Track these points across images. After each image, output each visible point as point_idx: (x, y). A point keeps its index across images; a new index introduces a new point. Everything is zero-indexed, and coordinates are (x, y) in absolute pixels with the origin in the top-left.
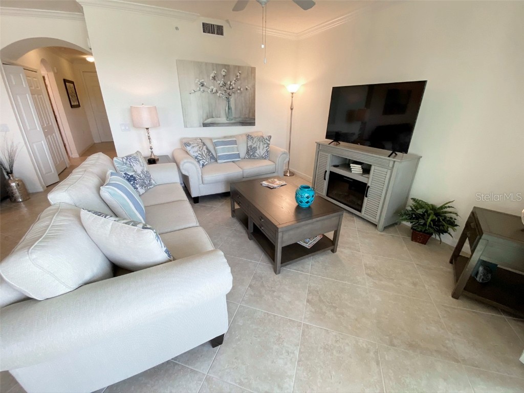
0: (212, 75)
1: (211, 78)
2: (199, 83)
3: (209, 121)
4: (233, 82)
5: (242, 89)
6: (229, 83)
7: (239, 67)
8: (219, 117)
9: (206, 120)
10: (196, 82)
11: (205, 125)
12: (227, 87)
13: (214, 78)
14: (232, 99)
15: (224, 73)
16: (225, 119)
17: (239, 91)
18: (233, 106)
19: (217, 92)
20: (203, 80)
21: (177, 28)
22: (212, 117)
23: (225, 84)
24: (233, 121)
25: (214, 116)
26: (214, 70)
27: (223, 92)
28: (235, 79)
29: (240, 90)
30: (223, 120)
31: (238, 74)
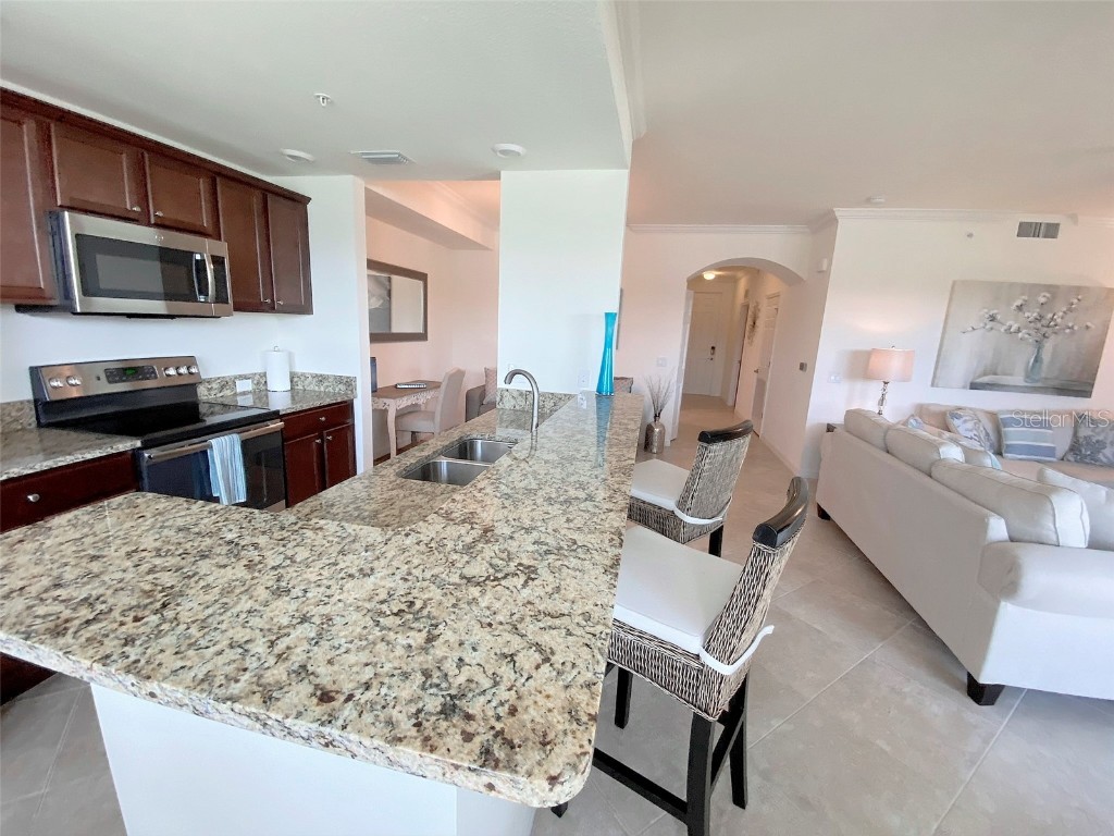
0: (1019, 303)
1: (1014, 307)
2: (987, 316)
3: (985, 379)
4: (1061, 314)
5: (1076, 328)
6: (1050, 315)
7: (1078, 289)
8: (1011, 375)
9: (979, 377)
10: (982, 313)
11: (974, 386)
12: (1044, 322)
13: (1020, 308)
14: (1048, 346)
15: (1042, 300)
16: (1022, 378)
17: (1068, 331)
18: (1046, 356)
19: (1019, 330)
20: (995, 311)
21: (970, 235)
22: (995, 374)
23: (1040, 318)
24: (1039, 384)
25: (999, 371)
26: (1023, 294)
27: (1032, 332)
28: (1065, 309)
29: (1072, 328)
30: (1019, 380)
31: (1075, 301)
